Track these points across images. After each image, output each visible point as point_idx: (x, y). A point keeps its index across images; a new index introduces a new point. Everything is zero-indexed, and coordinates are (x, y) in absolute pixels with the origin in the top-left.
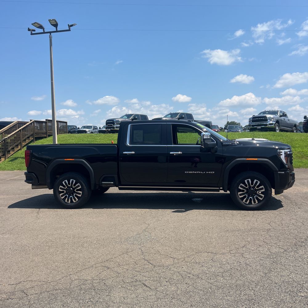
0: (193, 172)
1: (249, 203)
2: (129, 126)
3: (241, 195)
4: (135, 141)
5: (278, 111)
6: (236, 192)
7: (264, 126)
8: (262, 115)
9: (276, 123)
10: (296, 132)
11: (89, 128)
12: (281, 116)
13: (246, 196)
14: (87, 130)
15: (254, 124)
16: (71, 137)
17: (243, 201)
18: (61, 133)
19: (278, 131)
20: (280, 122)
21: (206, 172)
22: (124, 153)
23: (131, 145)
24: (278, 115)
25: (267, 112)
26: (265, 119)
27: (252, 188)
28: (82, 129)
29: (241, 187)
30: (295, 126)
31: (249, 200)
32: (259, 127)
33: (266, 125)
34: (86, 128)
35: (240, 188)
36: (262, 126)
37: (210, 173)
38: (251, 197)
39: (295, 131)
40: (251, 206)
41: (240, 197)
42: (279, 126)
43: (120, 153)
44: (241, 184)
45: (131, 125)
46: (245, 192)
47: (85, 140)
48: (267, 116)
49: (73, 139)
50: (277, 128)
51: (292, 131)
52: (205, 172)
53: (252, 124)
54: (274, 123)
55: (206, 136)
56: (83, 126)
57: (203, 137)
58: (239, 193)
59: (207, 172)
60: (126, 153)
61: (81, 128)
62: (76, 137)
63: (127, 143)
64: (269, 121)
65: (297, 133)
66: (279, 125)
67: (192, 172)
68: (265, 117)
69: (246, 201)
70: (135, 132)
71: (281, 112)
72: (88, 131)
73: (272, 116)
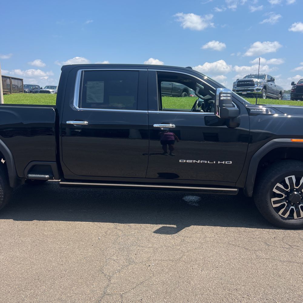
0: (194, 161)
1: (289, 216)
2: (79, 72)
3: (275, 202)
4: (88, 101)
5: (266, 75)
6: (269, 197)
7: (250, 92)
8: (247, 79)
9: (263, 88)
10: (282, 99)
11: (53, 89)
12: (268, 81)
13: (284, 205)
14: (51, 90)
15: (239, 88)
16: (26, 97)
17: (278, 213)
18: (16, 92)
19: (265, 98)
20: (267, 87)
21: (217, 162)
22: (67, 122)
23: (81, 109)
24: (265, 79)
25: (253, 75)
26: (252, 84)
27: (296, 191)
28: (44, 90)
29: (278, 188)
30: (281, 93)
31: (289, 212)
32: (245, 93)
33: (253, 90)
34: (49, 88)
35: (275, 190)
36: (248, 92)
37: (224, 162)
38: (293, 206)
39: (280, 99)
40: (291, 221)
41: (274, 206)
42: (266, 93)
43: (60, 123)
44: (278, 185)
45: (82, 71)
46: (284, 197)
47: (41, 101)
48: (254, 80)
49: (27, 100)
50: (264, 94)
51: (278, 98)
52: (215, 162)
53: (236, 89)
54: (261, 88)
55: (224, 95)
56: (46, 86)
57: (220, 97)
58: (273, 200)
59: (219, 162)
60: (71, 122)
61: (44, 88)
62: (32, 97)
63: (74, 104)
64: (256, 86)
65: (282, 101)
66: (266, 90)
67: (191, 161)
68: (252, 81)
69: (284, 213)
70: (90, 84)
71: (268, 76)
72: (52, 92)
73: (259, 80)
